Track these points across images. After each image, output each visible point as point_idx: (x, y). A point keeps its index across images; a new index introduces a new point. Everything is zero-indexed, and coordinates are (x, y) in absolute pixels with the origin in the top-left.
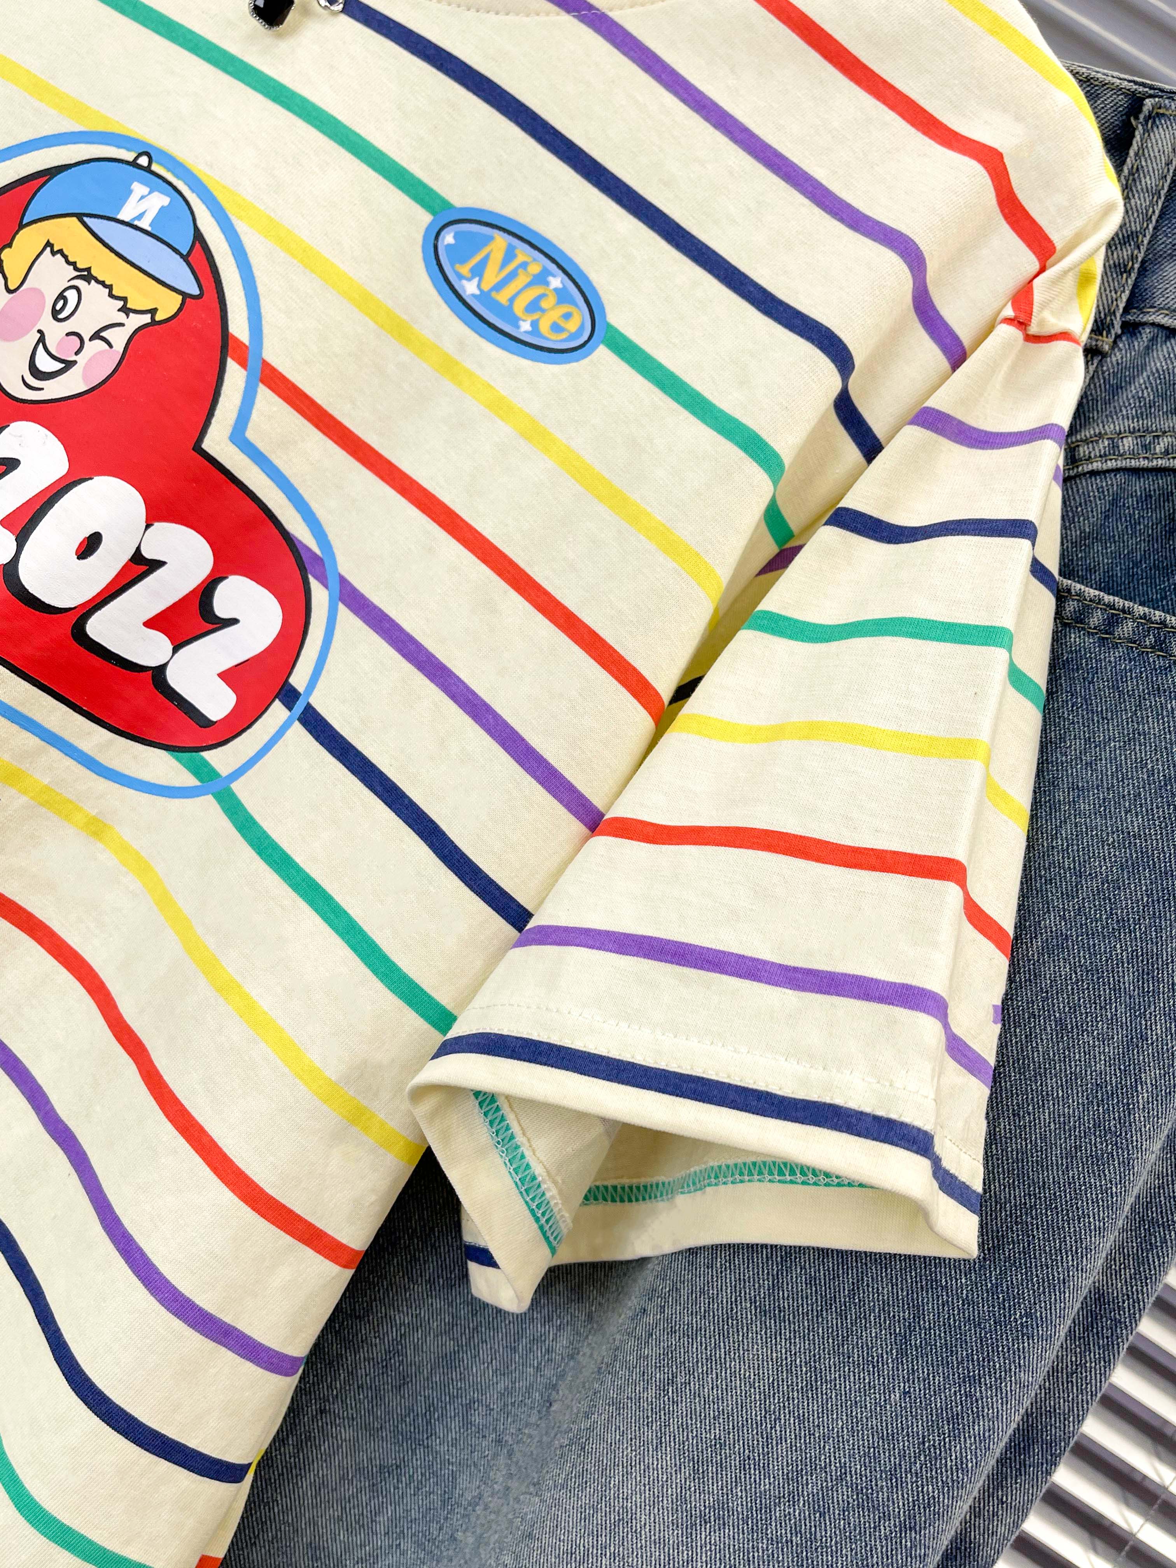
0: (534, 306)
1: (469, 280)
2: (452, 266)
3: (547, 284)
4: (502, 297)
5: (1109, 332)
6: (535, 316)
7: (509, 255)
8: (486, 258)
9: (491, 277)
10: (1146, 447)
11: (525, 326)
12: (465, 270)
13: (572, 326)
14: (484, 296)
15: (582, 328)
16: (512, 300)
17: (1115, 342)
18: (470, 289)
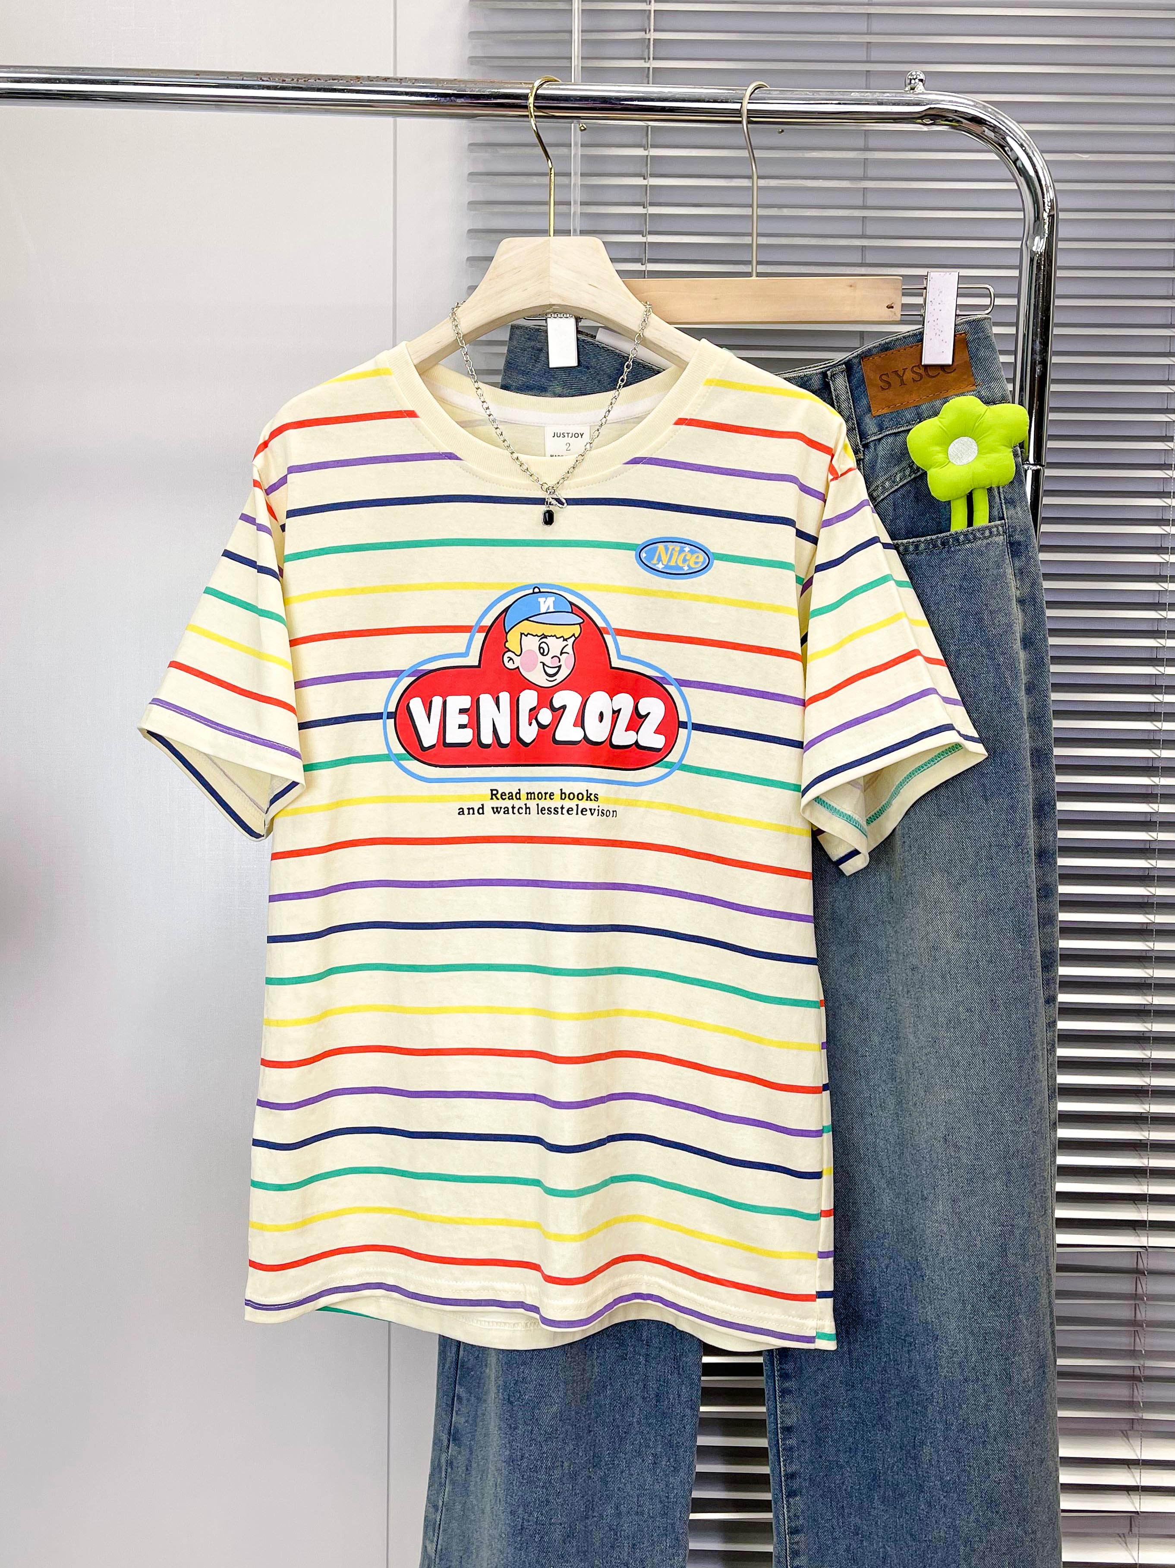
0: (685, 560)
1: (658, 564)
2: (650, 562)
3: (684, 551)
4: (673, 563)
5: (860, 452)
6: (687, 563)
7: (667, 549)
8: (660, 553)
9: (665, 559)
10: (894, 482)
11: (686, 568)
12: (655, 561)
13: (701, 559)
14: (666, 567)
15: (704, 558)
16: (676, 562)
17: (864, 453)
18: (660, 567)
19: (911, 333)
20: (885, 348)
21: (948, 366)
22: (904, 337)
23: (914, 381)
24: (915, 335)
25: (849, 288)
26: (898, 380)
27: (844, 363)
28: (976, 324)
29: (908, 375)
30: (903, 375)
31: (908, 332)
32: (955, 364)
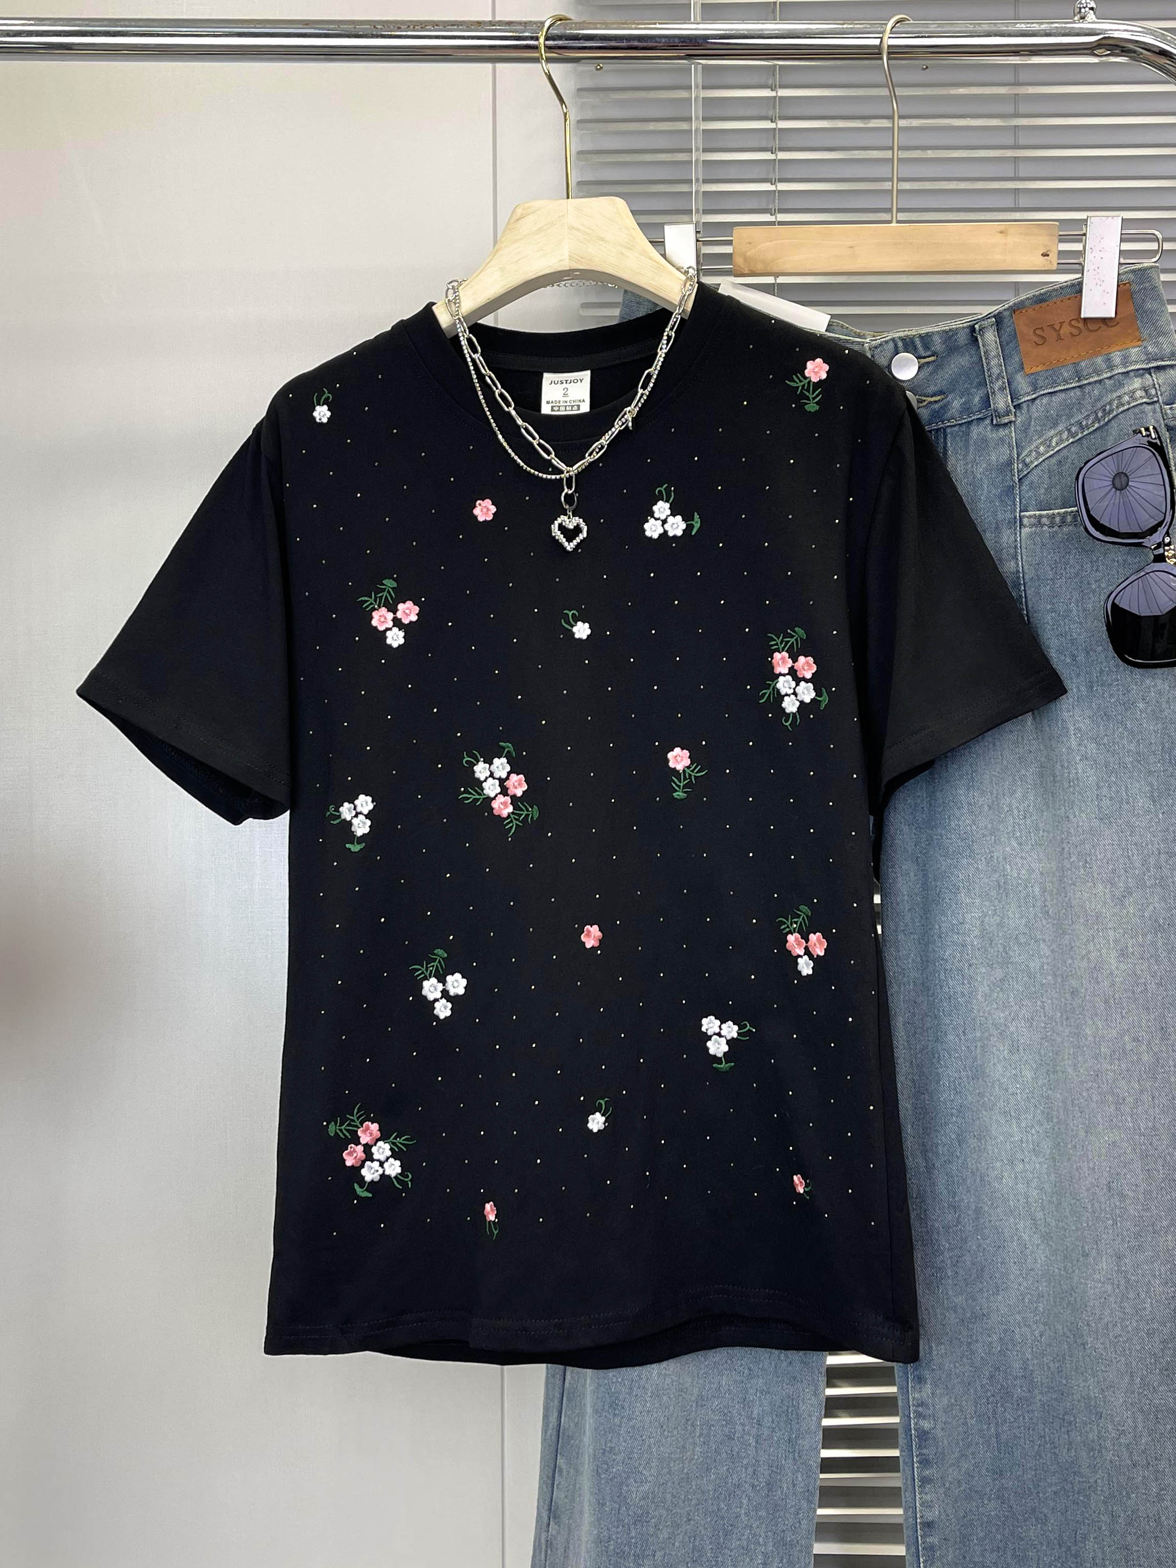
19: (1069, 283)
20: (1040, 300)
21: (1111, 319)
22: (1060, 288)
23: (1072, 335)
24: (1073, 285)
25: (1000, 235)
26: (1055, 334)
27: (994, 316)
28: (1142, 274)
29: (1065, 330)
30: (1060, 329)
31: (1066, 282)
32: (1118, 317)
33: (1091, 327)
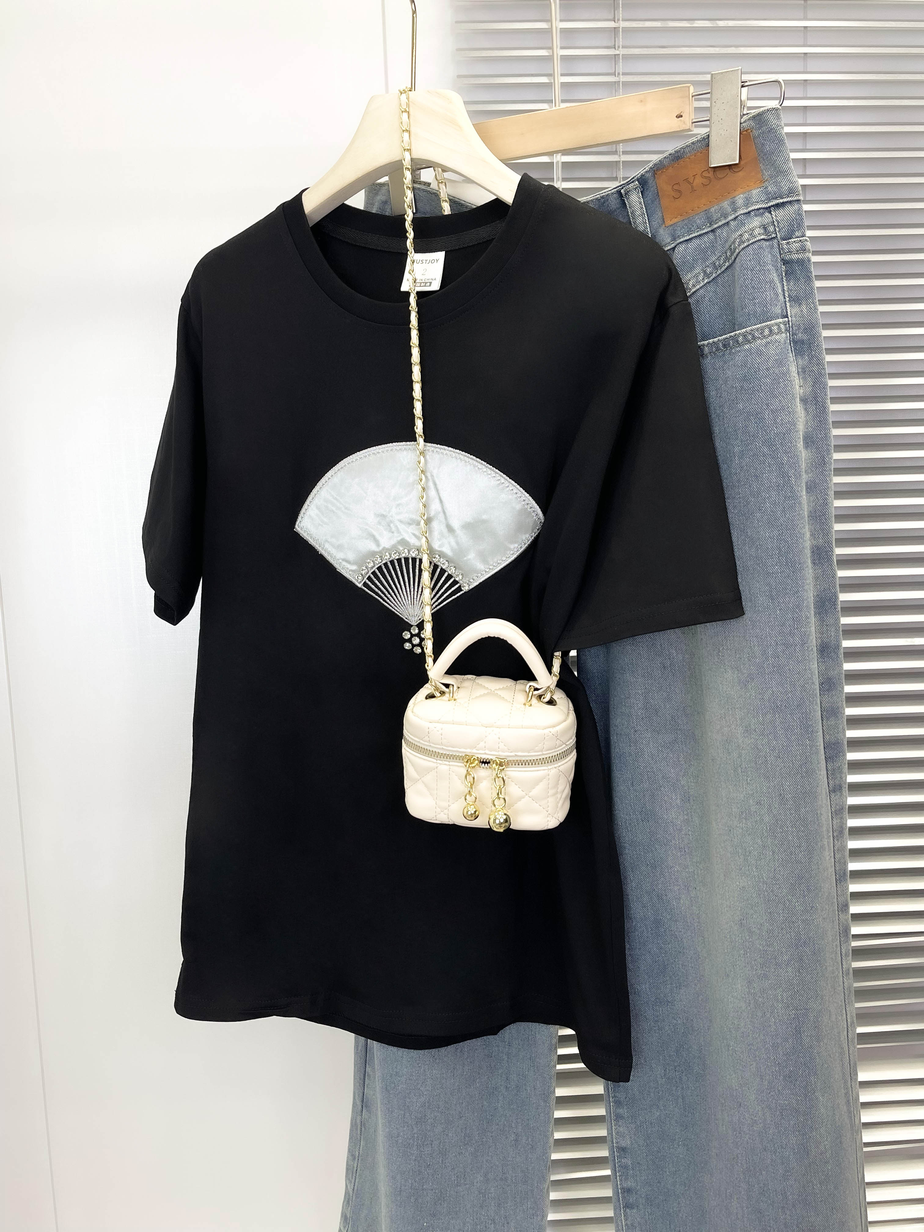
33: (720, 174)
